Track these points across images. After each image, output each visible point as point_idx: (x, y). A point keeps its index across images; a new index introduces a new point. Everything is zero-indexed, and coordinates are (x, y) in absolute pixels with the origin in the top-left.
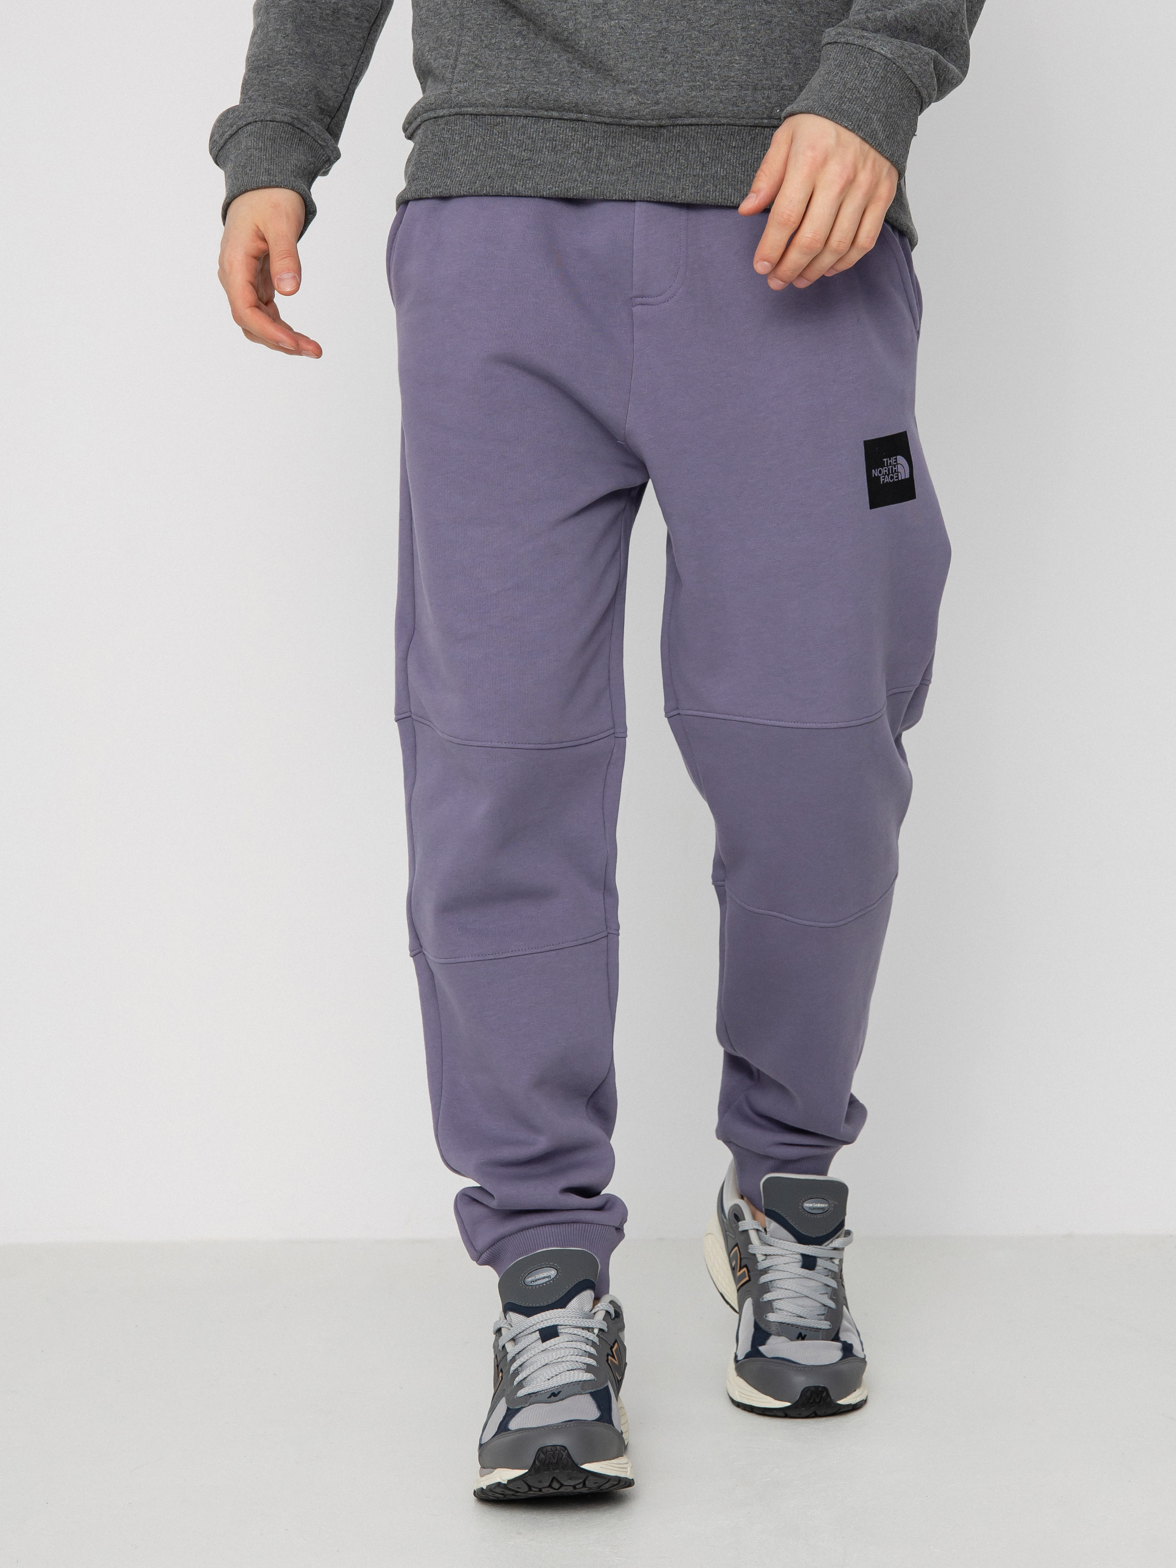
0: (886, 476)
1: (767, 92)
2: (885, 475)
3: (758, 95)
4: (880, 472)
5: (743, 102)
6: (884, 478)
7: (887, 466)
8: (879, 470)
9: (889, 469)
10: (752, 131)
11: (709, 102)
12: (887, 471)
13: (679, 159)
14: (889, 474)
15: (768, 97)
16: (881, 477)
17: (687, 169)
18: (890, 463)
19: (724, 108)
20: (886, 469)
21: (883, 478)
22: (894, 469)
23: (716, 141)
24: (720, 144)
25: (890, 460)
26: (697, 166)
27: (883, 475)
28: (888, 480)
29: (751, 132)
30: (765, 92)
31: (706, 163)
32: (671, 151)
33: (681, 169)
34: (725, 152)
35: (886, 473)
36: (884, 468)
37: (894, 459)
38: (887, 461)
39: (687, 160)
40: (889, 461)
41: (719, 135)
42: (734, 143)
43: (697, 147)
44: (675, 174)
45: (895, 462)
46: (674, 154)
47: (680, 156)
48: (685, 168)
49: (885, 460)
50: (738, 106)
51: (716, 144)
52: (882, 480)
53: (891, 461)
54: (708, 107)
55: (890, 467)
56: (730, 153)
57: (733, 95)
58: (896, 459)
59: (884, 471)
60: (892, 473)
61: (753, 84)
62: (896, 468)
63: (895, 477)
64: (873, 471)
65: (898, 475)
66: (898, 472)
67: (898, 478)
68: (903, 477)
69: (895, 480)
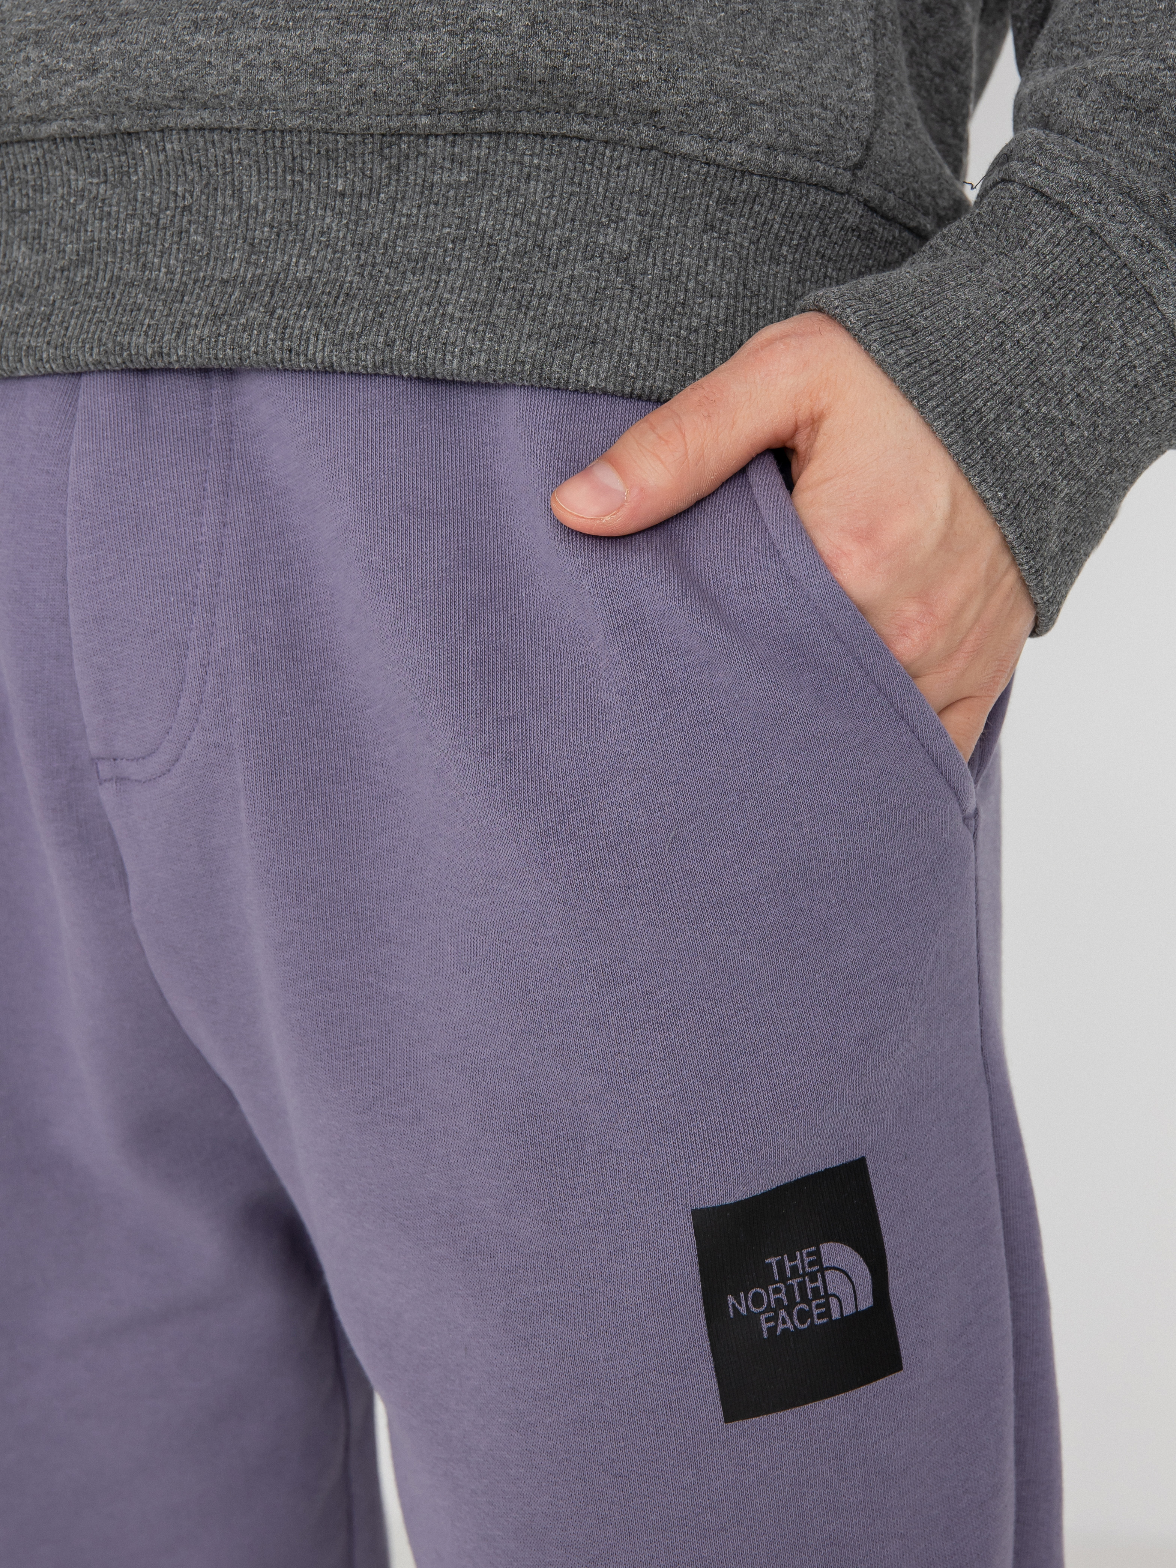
0: (783, 1313)
1: (421, 38)
2: (776, 1311)
3: (394, 51)
4: (757, 1300)
5: (344, 69)
6: (775, 1318)
7: (783, 1279)
8: (750, 1295)
9: (790, 1289)
10: (390, 147)
11: (238, 67)
12: (782, 1296)
13: (188, 231)
14: (792, 1303)
15: (423, 53)
16: (763, 1318)
17: (207, 264)
18: (794, 1269)
19: (286, 87)
20: (777, 1291)
21: (768, 1320)
22: (809, 1286)
23: (289, 178)
24: (301, 185)
25: (792, 1258)
26: (235, 250)
27: (769, 1309)
28: (787, 1323)
29: (387, 151)
30: (416, 35)
31: (260, 243)
32: (167, 208)
33: (192, 263)
34: (316, 207)
35: (778, 1301)
36: (770, 1288)
37: (809, 1254)
38: (781, 1265)
39: (208, 234)
40: (788, 1264)
41: (294, 159)
42: (340, 181)
43: (237, 193)
44: (172, 280)
45: (811, 1264)
46: (174, 216)
47: (190, 222)
48: (201, 258)
49: (773, 1261)
50: (329, 82)
51: (289, 183)
52: (765, 1326)
53: (798, 1262)
54: (237, 82)
55: (794, 1282)
56: (329, 213)
57: (317, 44)
58: (818, 1253)
59: (770, 1296)
60: (804, 1299)
61: (383, 14)
62: (819, 1283)
63: (816, 1312)
64: (731, 1299)
65: (827, 1305)
66: (827, 1296)
67: (828, 1313)
68: (849, 1310)
69: (818, 1322)
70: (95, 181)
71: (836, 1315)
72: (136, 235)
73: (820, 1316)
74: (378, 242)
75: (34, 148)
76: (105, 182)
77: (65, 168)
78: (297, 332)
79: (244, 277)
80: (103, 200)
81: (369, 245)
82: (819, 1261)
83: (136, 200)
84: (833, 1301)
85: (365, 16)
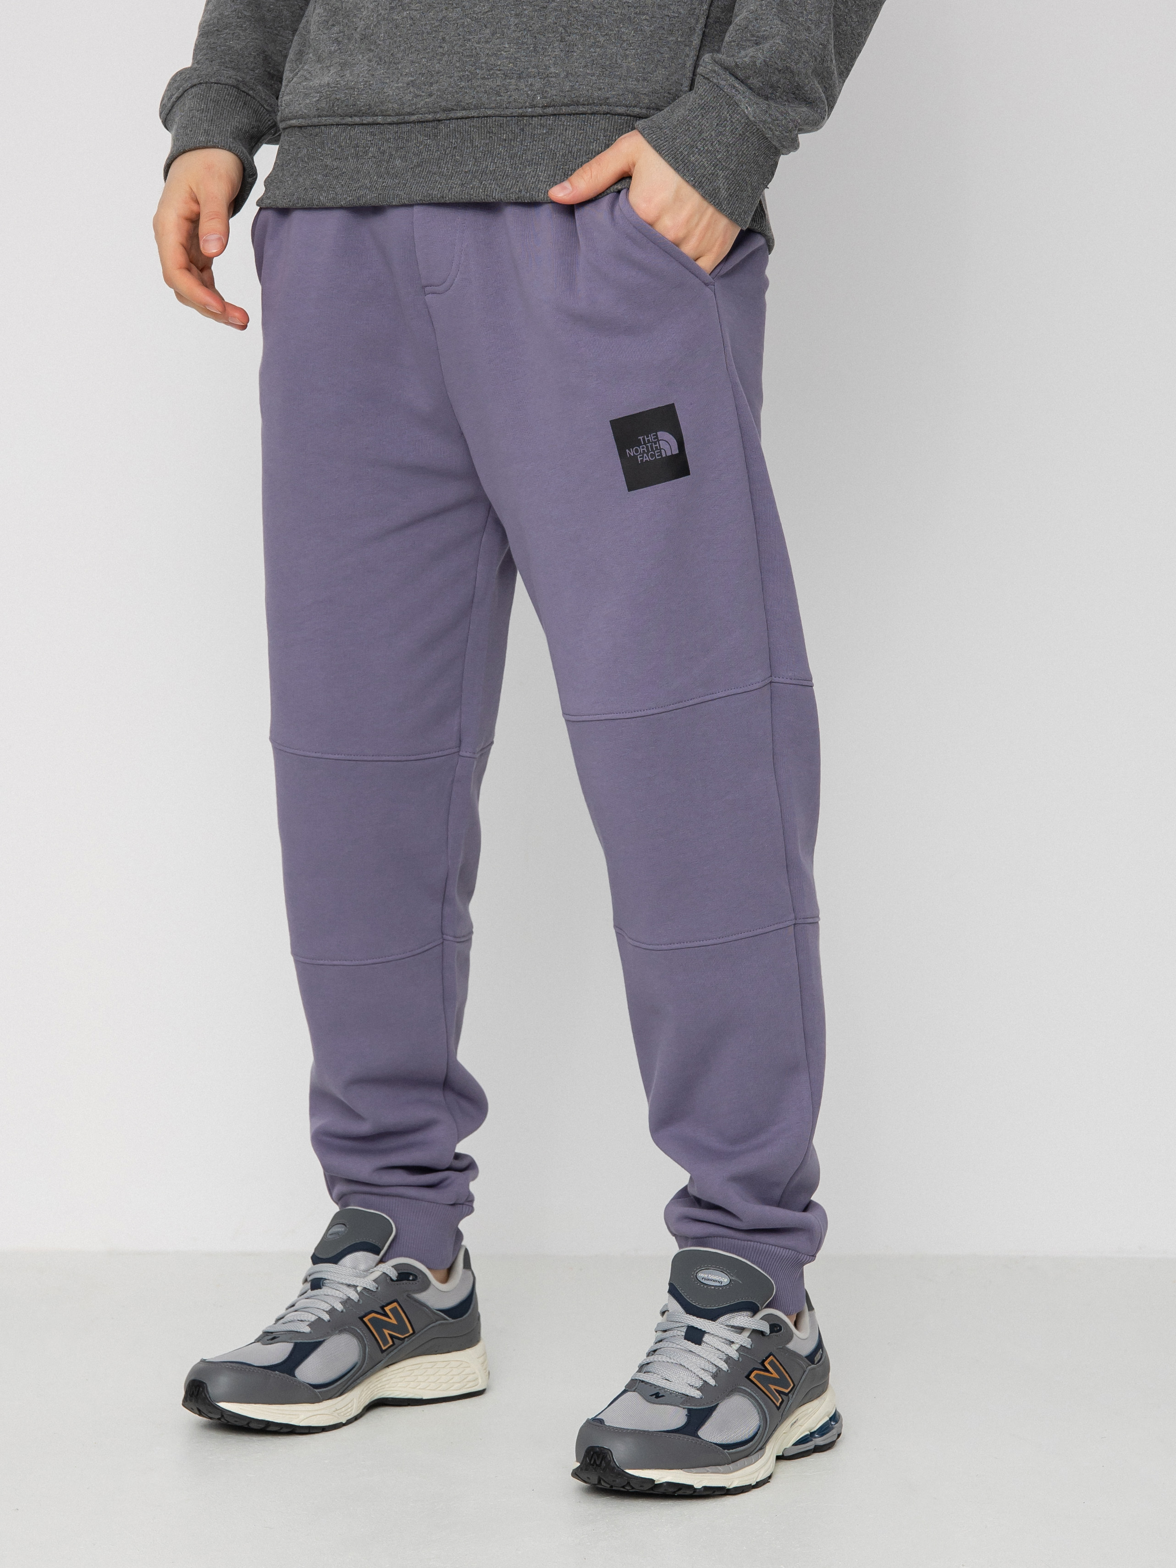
0: (645, 455)
1: (530, 80)
2: (643, 454)
3: (522, 85)
4: (637, 451)
5: (506, 91)
6: (643, 457)
7: (645, 443)
8: (634, 449)
9: (647, 447)
10: (520, 121)
11: (474, 93)
12: (645, 449)
13: (455, 155)
14: (648, 451)
15: (531, 85)
16: (638, 457)
17: (461, 166)
18: (648, 440)
19: (488, 99)
20: (643, 448)
21: (640, 457)
22: (654, 446)
23: (488, 135)
24: (492, 138)
25: (648, 437)
26: (470, 161)
27: (640, 454)
28: (646, 458)
29: (519, 123)
30: (529, 80)
31: (478, 159)
33: (455, 166)
34: (497, 145)
35: (644, 451)
36: (641, 447)
37: (653, 435)
38: (644, 439)
39: (462, 156)
40: (646, 439)
41: (490, 128)
42: (504, 136)
43: (472, 142)
44: (448, 172)
45: (654, 439)
46: (451, 150)
47: (456, 152)
48: (459, 164)
49: (641, 438)
50: (501, 96)
51: (488, 137)
52: (639, 459)
53: (650, 438)
54: (474, 98)
55: (649, 445)
56: (501, 147)
57: (497, 84)
58: (656, 435)
59: (641, 450)
60: (652, 450)
61: (519, 72)
62: (658, 445)
63: (656, 454)
64: (627, 450)
65: (660, 452)
66: (660, 449)
67: (661, 455)
68: (669, 454)
69: (657, 458)
70: (427, 138)
71: (664, 455)
72: (438, 157)
73: (658, 456)
74: (517, 156)
75: (408, 126)
76: (430, 139)
77: (417, 134)
78: (489, 189)
79: (473, 171)
80: (429, 145)
81: (514, 157)
82: (657, 438)
83: (439, 145)
84: (662, 450)
85: (513, 73)
